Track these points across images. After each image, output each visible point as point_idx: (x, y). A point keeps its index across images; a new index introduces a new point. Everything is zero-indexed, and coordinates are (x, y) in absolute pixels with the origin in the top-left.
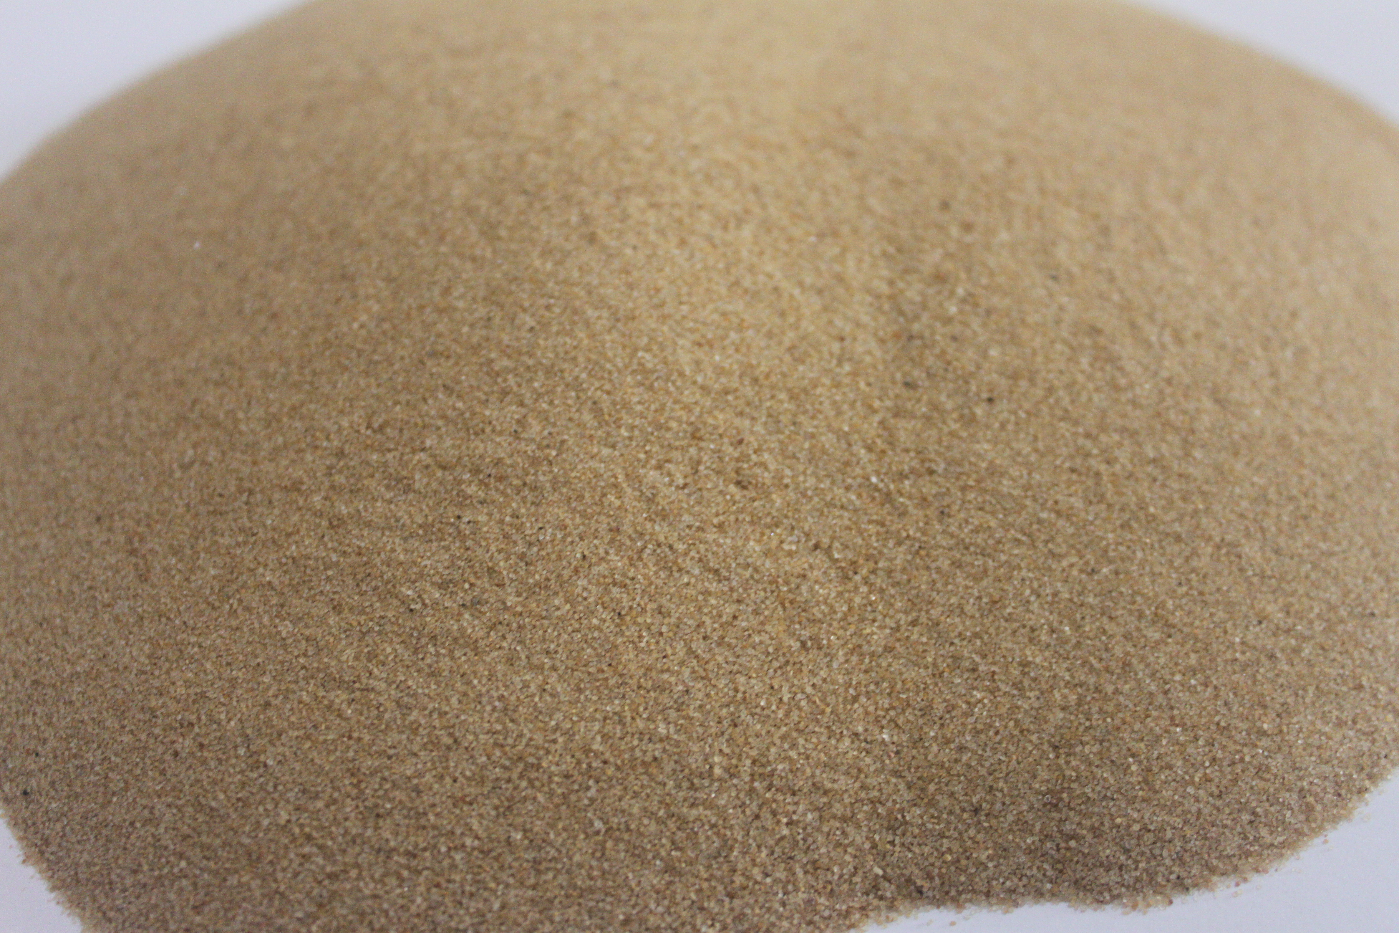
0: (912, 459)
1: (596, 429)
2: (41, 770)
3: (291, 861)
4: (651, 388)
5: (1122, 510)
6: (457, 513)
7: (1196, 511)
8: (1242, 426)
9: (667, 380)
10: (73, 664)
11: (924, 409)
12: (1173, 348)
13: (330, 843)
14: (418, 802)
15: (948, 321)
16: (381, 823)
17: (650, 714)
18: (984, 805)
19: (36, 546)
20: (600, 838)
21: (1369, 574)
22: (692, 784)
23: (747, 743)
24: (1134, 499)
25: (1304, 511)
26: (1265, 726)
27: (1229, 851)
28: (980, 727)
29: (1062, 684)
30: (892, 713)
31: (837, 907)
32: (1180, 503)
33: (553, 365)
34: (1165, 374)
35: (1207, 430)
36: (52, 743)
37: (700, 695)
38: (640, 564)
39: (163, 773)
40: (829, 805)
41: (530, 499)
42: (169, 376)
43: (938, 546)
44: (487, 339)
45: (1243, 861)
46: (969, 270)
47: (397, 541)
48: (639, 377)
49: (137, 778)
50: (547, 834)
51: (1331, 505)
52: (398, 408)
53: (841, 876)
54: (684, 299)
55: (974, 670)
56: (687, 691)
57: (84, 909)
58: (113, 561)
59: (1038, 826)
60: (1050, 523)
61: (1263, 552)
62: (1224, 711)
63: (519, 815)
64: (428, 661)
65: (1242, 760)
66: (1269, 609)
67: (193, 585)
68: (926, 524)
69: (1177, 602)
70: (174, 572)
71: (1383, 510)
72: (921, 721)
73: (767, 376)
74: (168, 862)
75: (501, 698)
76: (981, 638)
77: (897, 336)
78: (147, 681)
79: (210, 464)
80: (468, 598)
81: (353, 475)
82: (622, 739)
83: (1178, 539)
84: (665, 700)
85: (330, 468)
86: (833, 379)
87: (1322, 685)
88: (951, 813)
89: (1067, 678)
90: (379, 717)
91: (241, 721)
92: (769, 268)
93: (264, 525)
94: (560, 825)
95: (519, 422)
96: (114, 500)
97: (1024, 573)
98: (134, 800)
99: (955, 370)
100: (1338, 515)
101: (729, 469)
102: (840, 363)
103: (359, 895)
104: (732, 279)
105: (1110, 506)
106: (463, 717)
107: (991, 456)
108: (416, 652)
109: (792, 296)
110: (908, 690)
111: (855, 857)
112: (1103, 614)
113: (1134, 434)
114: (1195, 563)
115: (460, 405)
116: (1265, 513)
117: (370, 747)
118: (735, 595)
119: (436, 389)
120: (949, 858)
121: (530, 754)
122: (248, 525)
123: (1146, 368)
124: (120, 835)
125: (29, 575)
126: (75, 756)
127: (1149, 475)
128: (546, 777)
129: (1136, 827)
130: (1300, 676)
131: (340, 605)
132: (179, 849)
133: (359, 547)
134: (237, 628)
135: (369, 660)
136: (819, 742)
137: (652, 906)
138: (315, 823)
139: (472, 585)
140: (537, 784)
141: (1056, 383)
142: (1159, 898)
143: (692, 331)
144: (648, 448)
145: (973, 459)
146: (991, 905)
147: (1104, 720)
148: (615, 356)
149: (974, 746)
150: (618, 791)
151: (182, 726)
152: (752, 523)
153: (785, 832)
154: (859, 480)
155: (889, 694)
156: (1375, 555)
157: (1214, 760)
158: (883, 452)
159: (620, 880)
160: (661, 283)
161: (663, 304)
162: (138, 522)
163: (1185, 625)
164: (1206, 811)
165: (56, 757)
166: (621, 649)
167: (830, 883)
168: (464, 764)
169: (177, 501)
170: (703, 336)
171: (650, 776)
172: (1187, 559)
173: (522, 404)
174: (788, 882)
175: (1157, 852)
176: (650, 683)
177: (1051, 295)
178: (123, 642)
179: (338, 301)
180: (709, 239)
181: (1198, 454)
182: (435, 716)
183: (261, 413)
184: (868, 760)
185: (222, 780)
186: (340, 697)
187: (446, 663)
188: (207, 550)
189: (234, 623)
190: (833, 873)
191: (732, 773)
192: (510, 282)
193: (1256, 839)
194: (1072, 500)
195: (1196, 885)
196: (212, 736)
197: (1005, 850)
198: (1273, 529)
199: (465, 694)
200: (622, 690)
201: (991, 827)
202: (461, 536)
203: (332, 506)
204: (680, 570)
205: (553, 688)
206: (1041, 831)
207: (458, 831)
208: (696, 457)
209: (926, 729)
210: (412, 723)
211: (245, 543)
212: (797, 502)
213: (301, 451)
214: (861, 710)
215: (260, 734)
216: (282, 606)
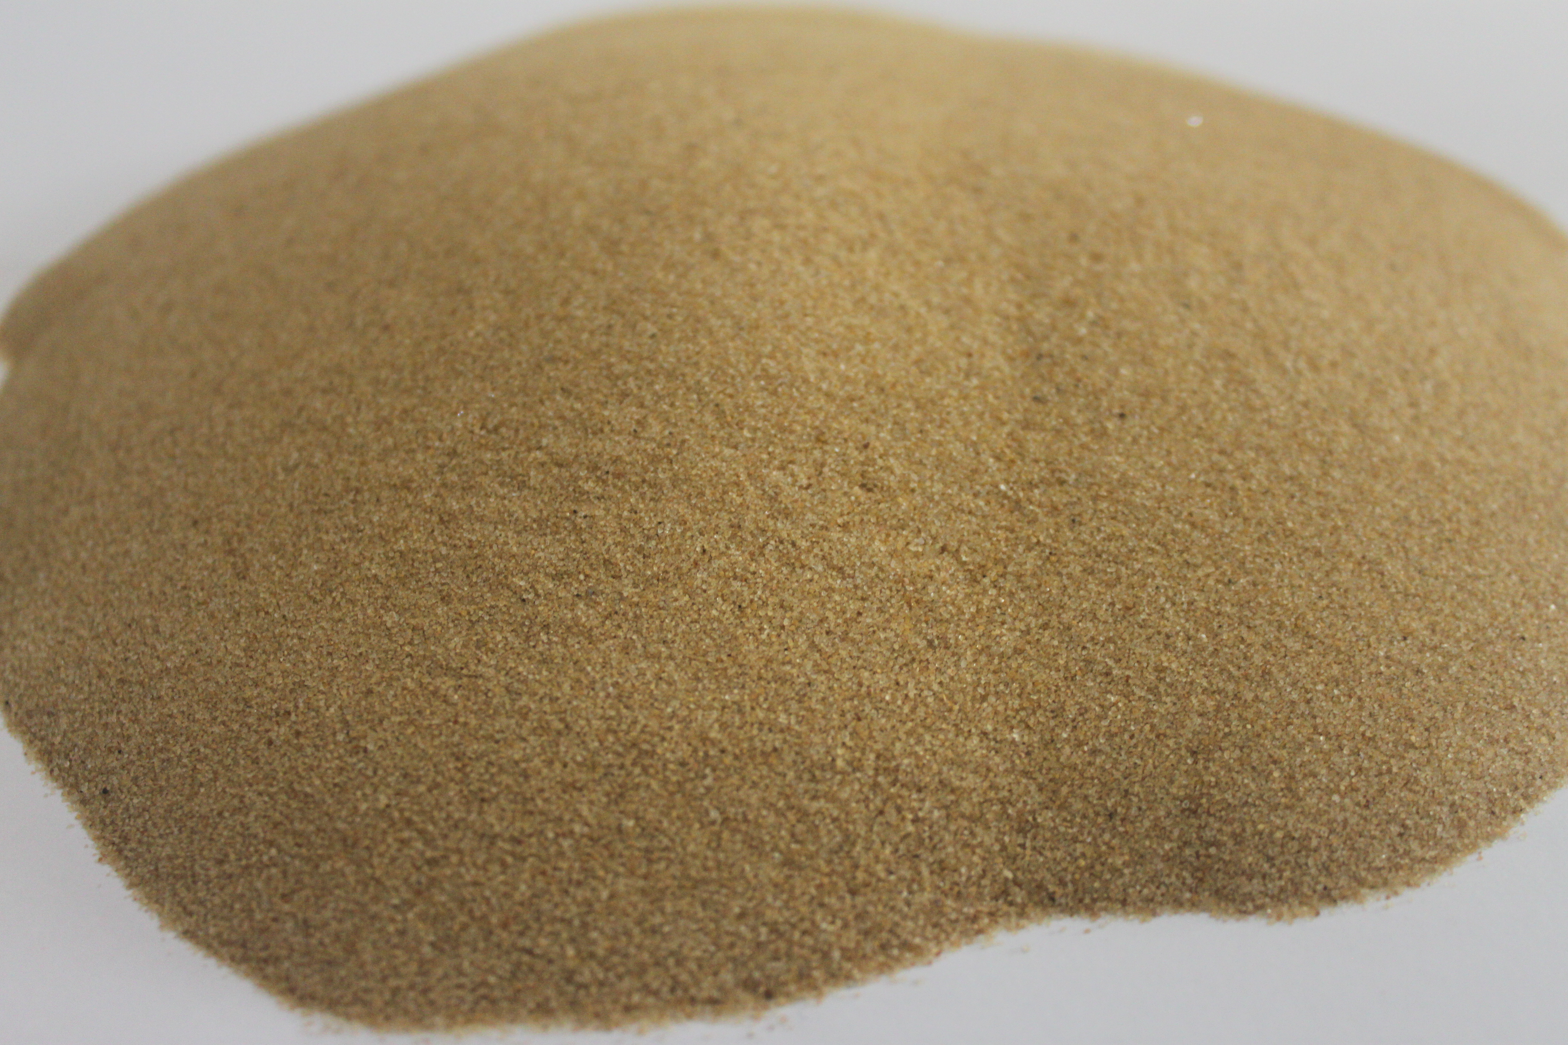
0: (1041, 469)
1: (718, 430)
2: (123, 768)
3: (389, 846)
4: (774, 393)
5: (1259, 524)
6: (573, 507)
7: (1335, 528)
8: (1382, 450)
9: (792, 385)
10: (163, 661)
11: (1054, 423)
12: (1309, 375)
13: (431, 828)
14: (525, 786)
15: (1079, 341)
16: (486, 807)
17: (771, 704)
18: (1119, 809)
19: (127, 553)
20: (716, 828)
21: (1517, 600)
22: (814, 776)
23: (871, 737)
24: (1271, 513)
25: (1447, 534)
26: (1413, 738)
27: (1378, 863)
28: (1114, 729)
29: (1199, 690)
30: (1023, 713)
31: (965, 910)
32: (1319, 519)
33: (674, 369)
34: (1301, 397)
35: (1345, 451)
36: (139, 739)
37: (823, 688)
38: (762, 560)
39: (256, 761)
40: (956, 802)
41: (649, 495)
42: (275, 386)
43: (1071, 553)
44: (607, 345)
45: (1393, 873)
46: (1099, 296)
47: (510, 534)
48: (762, 383)
49: (227, 768)
50: (660, 822)
51: (1476, 531)
52: (514, 410)
53: (969, 878)
54: (809, 312)
55: (1107, 674)
56: (809, 684)
57: (163, 905)
58: (210, 561)
59: (1176, 833)
60: (1185, 534)
61: (1407, 571)
62: (1369, 722)
63: (632, 802)
64: (540, 648)
65: (1389, 771)
66: (1414, 625)
67: (294, 581)
68: (1057, 531)
69: (1318, 614)
70: (274, 569)
71: (1531, 540)
72: (1052, 723)
73: (894, 386)
74: (256, 851)
75: (616, 684)
76: (1115, 643)
77: (1026, 355)
78: (242, 672)
79: (317, 467)
80: (583, 589)
81: (466, 473)
82: (740, 728)
83: (1318, 554)
84: (786, 691)
85: (442, 466)
86: (961, 391)
87: (1471, 703)
88: (1084, 817)
89: (1205, 684)
90: (487, 703)
91: (340, 707)
92: (895, 287)
93: (371, 522)
94: (674, 814)
95: (638, 422)
96: (213, 504)
97: (1158, 580)
98: (224, 791)
99: (1085, 386)
100: (1483, 541)
101: (854, 471)
102: (967, 376)
103: (460, 881)
104: (858, 295)
105: (1246, 519)
106: (575, 703)
107: (1124, 467)
108: (527, 639)
109: (918, 315)
110: (1039, 691)
111: (984, 859)
112: (1241, 623)
113: (1269, 452)
114: (1335, 577)
115: (578, 406)
116: (1408, 534)
117: (477, 731)
118: (859, 593)
119: (554, 391)
120: (1082, 863)
121: (645, 741)
122: (355, 522)
123: (1281, 391)
124: (206, 826)
125: (118, 580)
126: (161, 750)
127: (1286, 491)
128: (660, 764)
129: (1279, 835)
130: (1448, 692)
131: (449, 595)
132: (269, 837)
133: (470, 541)
134: (340, 620)
135: (478, 648)
136: (947, 739)
137: (770, 899)
138: (416, 808)
139: (586, 576)
140: (652, 771)
141: (1189, 402)
142: (1305, 909)
143: (817, 341)
144: (771, 449)
145: (1104, 470)
146: (1127, 914)
147: (1244, 727)
148: (738, 362)
149: (1108, 749)
150: (735, 780)
151: (277, 714)
152: (877, 524)
153: (911, 828)
154: (988, 487)
155: (1020, 695)
156: (1523, 581)
157: (1360, 770)
158: (1013, 461)
159: (736, 871)
160: (786, 296)
161: (787, 316)
162: (238, 524)
163: (1326, 636)
164: (1353, 820)
165: (140, 753)
166: (742, 640)
167: (957, 884)
168: (575, 749)
169: (280, 501)
170: (829, 347)
171: (770, 767)
172: (1327, 574)
173: (642, 406)
174: (913, 880)
175: (1302, 861)
176: (771, 674)
177: (1182, 321)
178: (217, 637)
179: (453, 312)
180: (835, 259)
181: (1337, 474)
182: (546, 701)
183: (371, 416)
184: (997, 759)
185: (319, 766)
186: (446, 684)
187: (558, 650)
188: (310, 547)
189: (337, 615)
190: (960, 875)
191: (856, 766)
192: (632, 292)
193: (1407, 853)
194: (1207, 512)
195: (1344, 898)
196: (309, 724)
197: (1142, 856)
198: (1416, 549)
199: (578, 681)
200: (741, 680)
201: (1126, 832)
202: (577, 530)
203: (444, 502)
204: (803, 567)
205: (670, 676)
206: (1180, 837)
207: (567, 817)
208: (820, 460)
209: (1057, 731)
210: (521, 708)
211: (350, 539)
212: (924, 506)
213: (413, 451)
214: (990, 709)
215: (361, 721)
216: (387, 598)
